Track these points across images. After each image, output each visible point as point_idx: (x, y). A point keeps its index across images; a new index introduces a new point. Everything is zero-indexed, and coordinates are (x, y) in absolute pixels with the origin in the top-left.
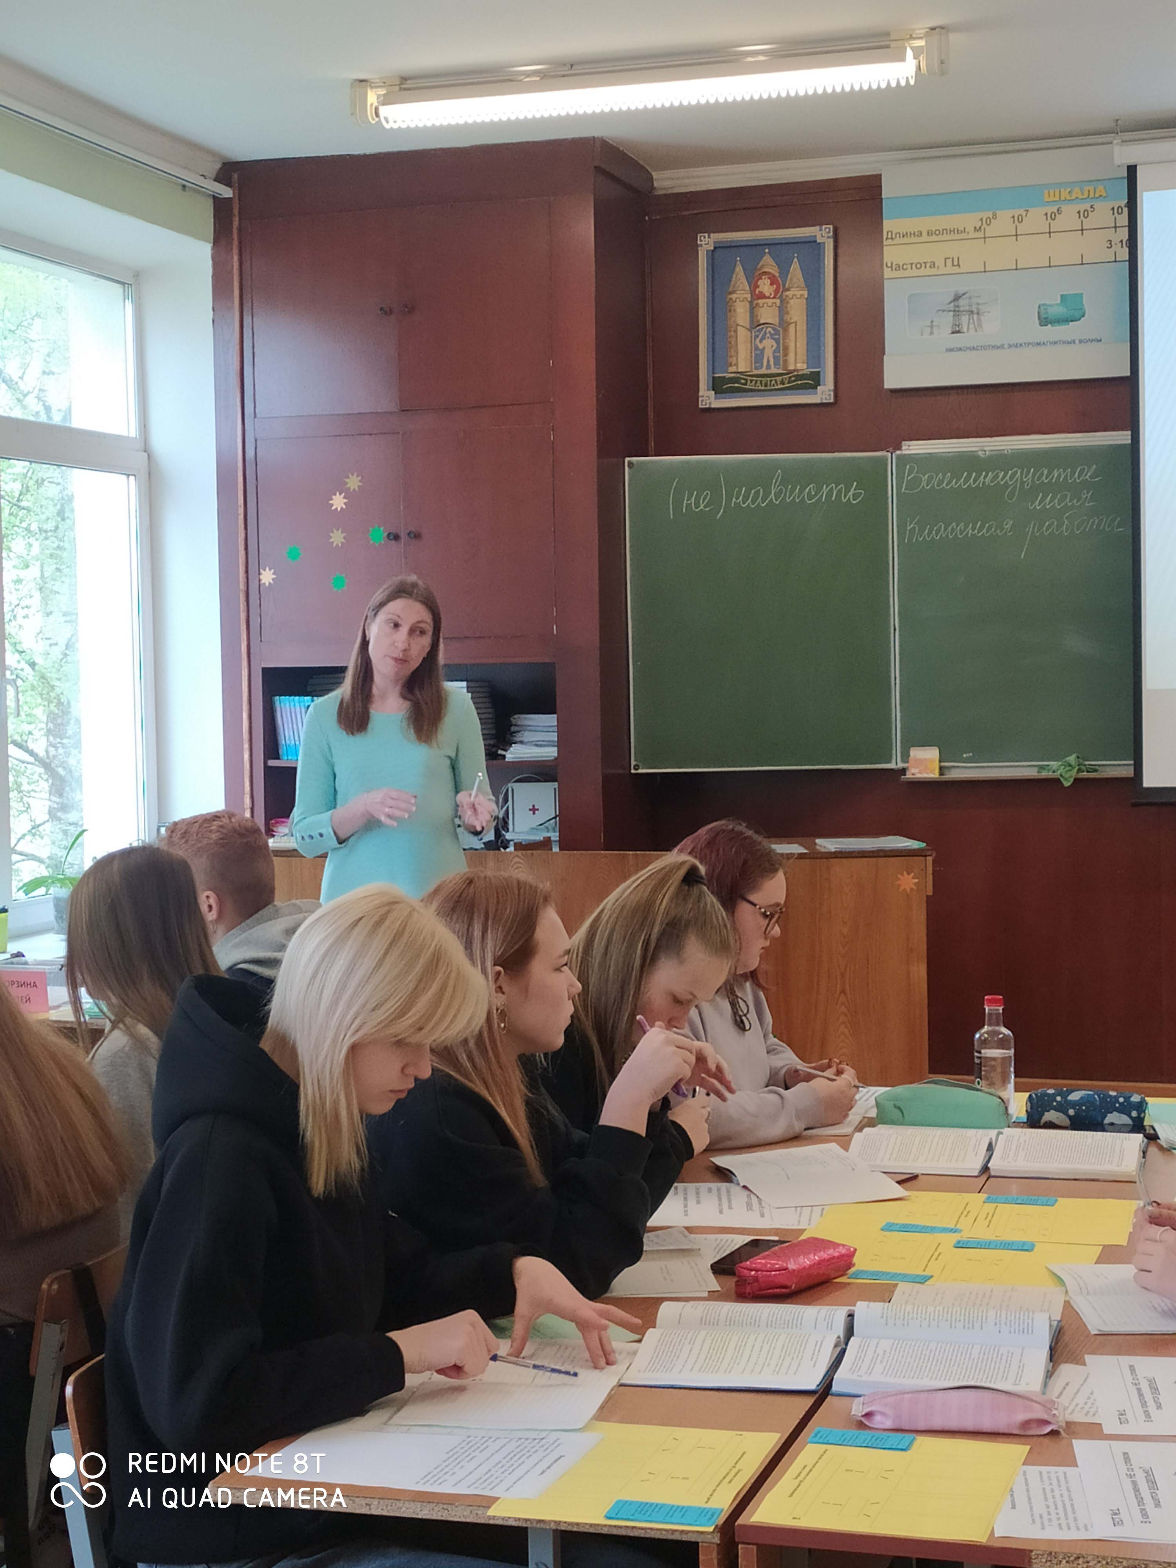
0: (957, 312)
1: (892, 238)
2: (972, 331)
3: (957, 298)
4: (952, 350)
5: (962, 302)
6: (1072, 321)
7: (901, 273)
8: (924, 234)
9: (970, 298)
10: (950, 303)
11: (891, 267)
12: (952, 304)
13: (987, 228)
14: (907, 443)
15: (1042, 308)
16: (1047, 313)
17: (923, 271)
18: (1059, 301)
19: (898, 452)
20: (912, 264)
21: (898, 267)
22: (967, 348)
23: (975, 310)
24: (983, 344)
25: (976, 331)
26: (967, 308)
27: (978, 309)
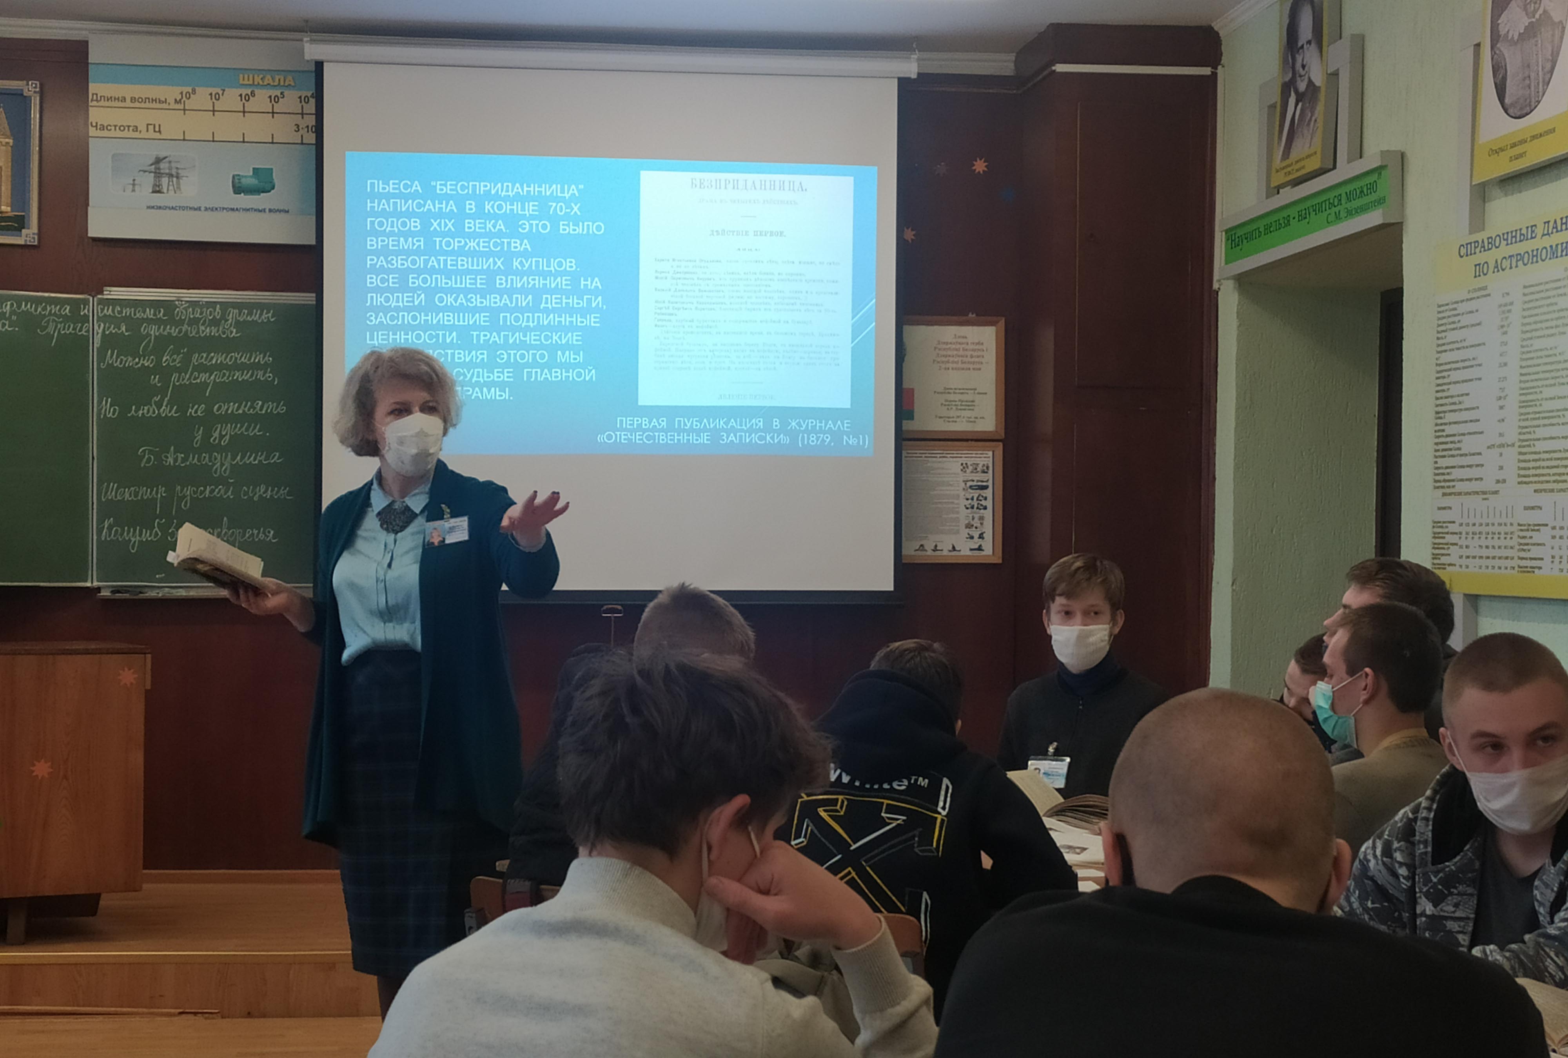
0: (158, 174)
1: (97, 100)
2: (172, 193)
3: (158, 161)
4: (153, 207)
5: (163, 166)
6: (263, 192)
7: (105, 133)
8: (128, 100)
9: (170, 162)
10: (152, 165)
11: (96, 126)
12: (153, 166)
13: (187, 101)
14: (108, 288)
15: (236, 178)
16: (240, 183)
17: (126, 134)
18: (251, 174)
19: (100, 296)
20: (115, 126)
21: (103, 128)
22: (166, 207)
23: (174, 172)
24: (181, 205)
25: (175, 193)
26: (167, 171)
27: (178, 173)
